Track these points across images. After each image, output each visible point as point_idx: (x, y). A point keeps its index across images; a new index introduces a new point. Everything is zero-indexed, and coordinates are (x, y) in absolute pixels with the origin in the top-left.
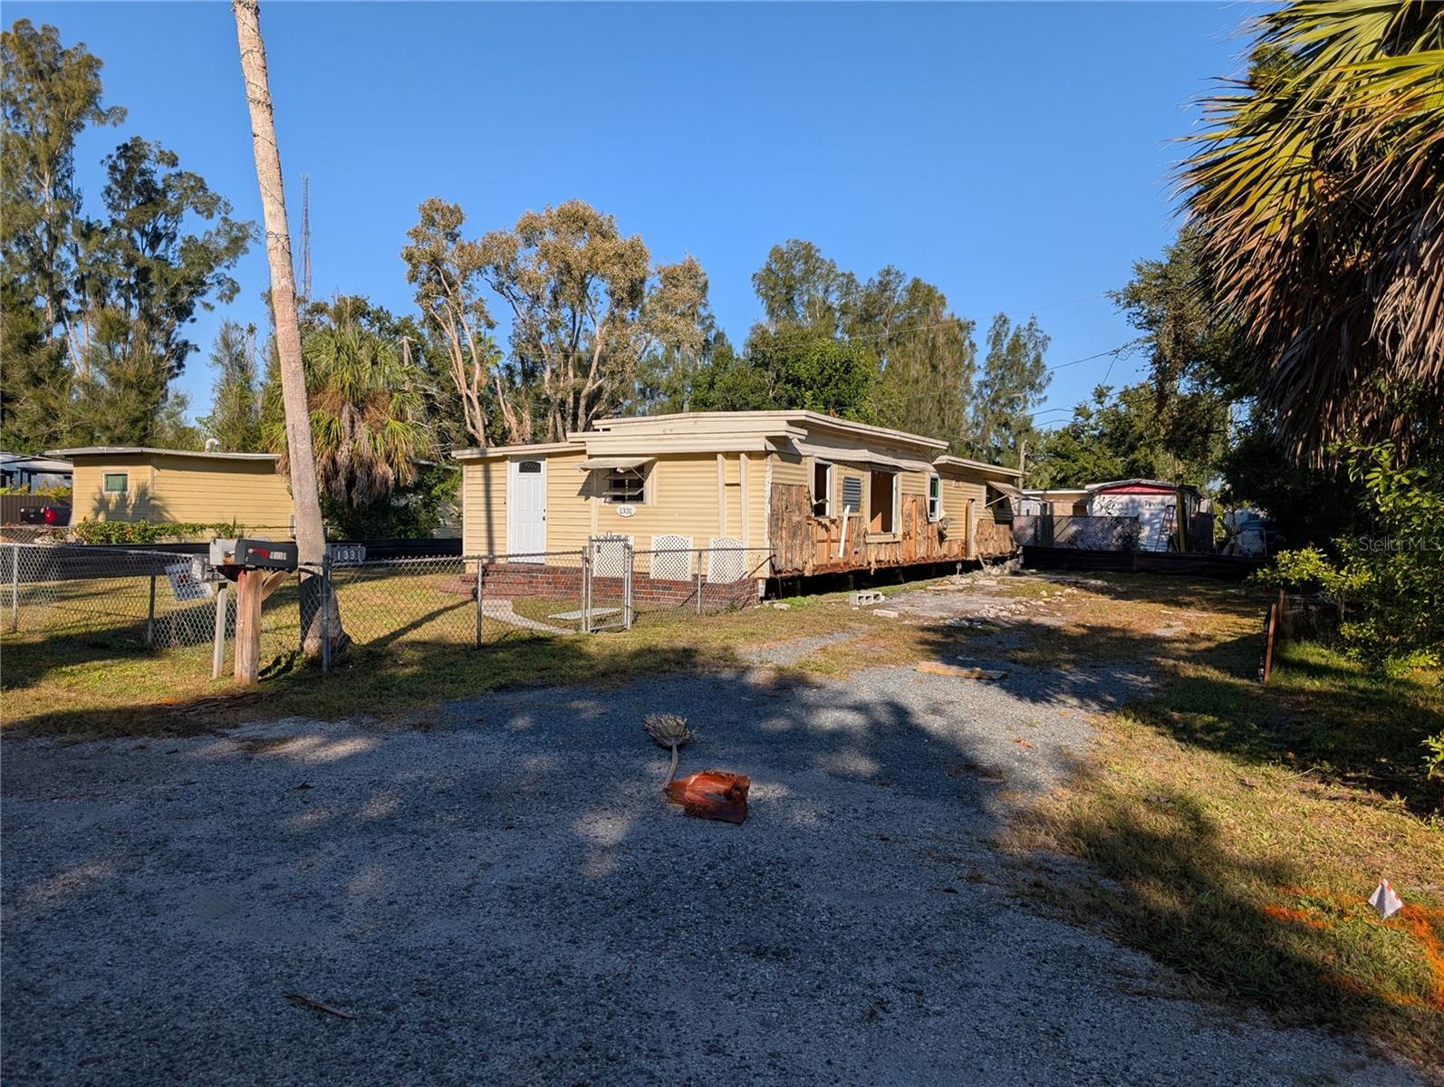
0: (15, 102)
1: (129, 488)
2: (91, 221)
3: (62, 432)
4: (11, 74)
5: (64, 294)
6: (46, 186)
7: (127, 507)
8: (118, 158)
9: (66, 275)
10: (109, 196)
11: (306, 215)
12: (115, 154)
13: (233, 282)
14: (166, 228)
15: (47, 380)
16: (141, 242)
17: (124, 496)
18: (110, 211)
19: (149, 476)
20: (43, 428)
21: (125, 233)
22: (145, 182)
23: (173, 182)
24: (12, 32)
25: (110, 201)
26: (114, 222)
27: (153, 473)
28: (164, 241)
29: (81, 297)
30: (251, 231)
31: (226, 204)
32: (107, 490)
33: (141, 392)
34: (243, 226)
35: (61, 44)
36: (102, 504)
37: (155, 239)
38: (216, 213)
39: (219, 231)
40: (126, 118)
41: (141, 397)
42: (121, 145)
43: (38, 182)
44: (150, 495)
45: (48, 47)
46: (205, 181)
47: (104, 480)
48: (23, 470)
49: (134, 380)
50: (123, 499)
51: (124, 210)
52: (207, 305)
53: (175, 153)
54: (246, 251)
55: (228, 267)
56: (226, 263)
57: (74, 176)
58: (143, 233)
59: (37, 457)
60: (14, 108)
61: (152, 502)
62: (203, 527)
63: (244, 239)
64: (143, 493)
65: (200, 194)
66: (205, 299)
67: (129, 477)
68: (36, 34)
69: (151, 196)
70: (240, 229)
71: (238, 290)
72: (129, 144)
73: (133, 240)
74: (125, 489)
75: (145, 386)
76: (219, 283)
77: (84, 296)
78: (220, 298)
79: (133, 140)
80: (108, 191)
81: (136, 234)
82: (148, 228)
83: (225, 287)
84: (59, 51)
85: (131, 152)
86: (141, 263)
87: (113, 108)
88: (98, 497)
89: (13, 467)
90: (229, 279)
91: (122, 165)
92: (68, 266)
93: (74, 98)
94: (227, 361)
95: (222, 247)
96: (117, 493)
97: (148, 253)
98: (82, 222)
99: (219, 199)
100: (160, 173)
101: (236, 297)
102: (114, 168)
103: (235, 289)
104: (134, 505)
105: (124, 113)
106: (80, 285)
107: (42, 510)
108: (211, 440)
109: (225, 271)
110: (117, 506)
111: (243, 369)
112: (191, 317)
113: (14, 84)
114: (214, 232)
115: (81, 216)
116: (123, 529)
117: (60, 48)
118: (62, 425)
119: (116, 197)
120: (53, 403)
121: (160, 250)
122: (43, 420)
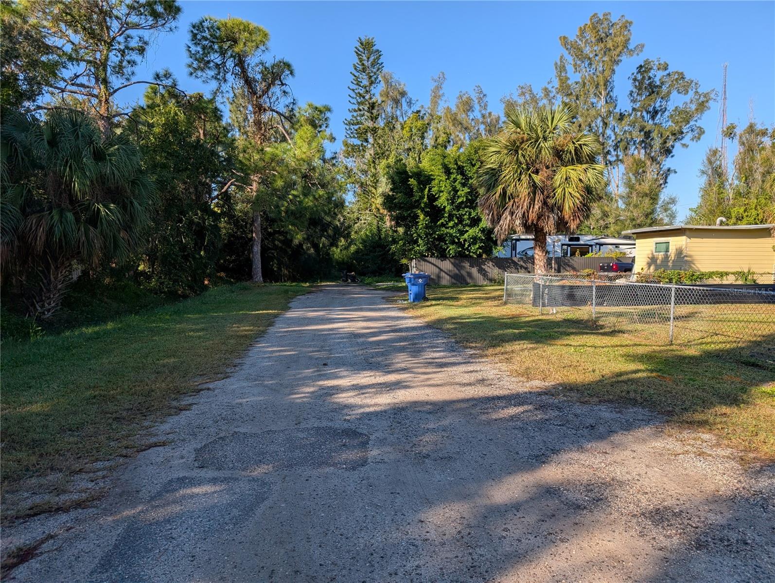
0: (589, 58)
1: (670, 251)
2: (622, 112)
3: (610, 223)
4: (587, 45)
5: (608, 153)
6: (602, 97)
7: (669, 261)
8: (637, 73)
9: (610, 142)
10: (631, 96)
11: (725, 88)
12: (635, 71)
13: (701, 128)
14: (661, 106)
15: (604, 197)
16: (647, 117)
17: (667, 255)
18: (632, 104)
19: (684, 243)
20: (602, 222)
21: (639, 114)
22: (650, 84)
23: (665, 79)
24: (589, 23)
25: (632, 98)
26: (634, 109)
27: (687, 240)
28: (660, 114)
29: (616, 153)
30: (712, 96)
31: (696, 84)
32: (656, 252)
33: (651, 198)
34: (707, 93)
35: (612, 20)
36: (653, 261)
37: (655, 113)
38: (690, 90)
39: (692, 100)
40: (644, 50)
41: (651, 201)
42: (638, 66)
43: (599, 96)
44: (684, 254)
45: (605, 25)
46: (684, 73)
47: (654, 246)
48: (597, 244)
49: (648, 192)
50: (666, 257)
51: (640, 101)
52: (685, 145)
53: (667, 62)
54: (709, 108)
55: (696, 121)
56: (695, 119)
57: (614, 90)
58: (648, 112)
59: (603, 237)
60: (589, 61)
61: (686, 258)
62: (727, 274)
63: (707, 101)
64: (679, 252)
65: (681, 82)
66: (683, 142)
67: (670, 244)
68: (600, 19)
69: (653, 89)
70: (705, 97)
71: (704, 132)
72: (643, 65)
73: (643, 117)
74: (667, 251)
75: (653, 195)
76: (692, 131)
77: (617, 152)
78: (692, 139)
79: (645, 61)
80: (631, 93)
81: (645, 114)
82: (651, 109)
83: (695, 132)
84: (611, 24)
85: (643, 69)
86: (647, 129)
87: (637, 46)
88: (650, 256)
89: (592, 243)
90: (698, 127)
91: (639, 77)
92: (610, 138)
93: (618, 46)
94: (710, 172)
95: (694, 109)
96: (662, 253)
97: (651, 122)
98: (617, 113)
99: (692, 81)
100: (658, 76)
101: (702, 137)
102: (635, 80)
103: (702, 132)
104: (673, 261)
105: (643, 46)
106: (616, 147)
107: (611, 264)
108: (720, 218)
109: (695, 123)
110: (662, 262)
111: (720, 175)
112: (671, 154)
113: (589, 50)
114: (689, 102)
115: (617, 110)
116: (679, 275)
117: (611, 22)
118: (611, 220)
119: (635, 95)
120: (606, 208)
121: (657, 121)
122: (602, 218)
